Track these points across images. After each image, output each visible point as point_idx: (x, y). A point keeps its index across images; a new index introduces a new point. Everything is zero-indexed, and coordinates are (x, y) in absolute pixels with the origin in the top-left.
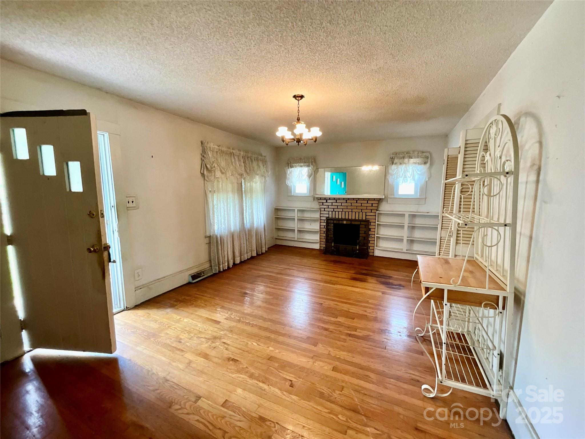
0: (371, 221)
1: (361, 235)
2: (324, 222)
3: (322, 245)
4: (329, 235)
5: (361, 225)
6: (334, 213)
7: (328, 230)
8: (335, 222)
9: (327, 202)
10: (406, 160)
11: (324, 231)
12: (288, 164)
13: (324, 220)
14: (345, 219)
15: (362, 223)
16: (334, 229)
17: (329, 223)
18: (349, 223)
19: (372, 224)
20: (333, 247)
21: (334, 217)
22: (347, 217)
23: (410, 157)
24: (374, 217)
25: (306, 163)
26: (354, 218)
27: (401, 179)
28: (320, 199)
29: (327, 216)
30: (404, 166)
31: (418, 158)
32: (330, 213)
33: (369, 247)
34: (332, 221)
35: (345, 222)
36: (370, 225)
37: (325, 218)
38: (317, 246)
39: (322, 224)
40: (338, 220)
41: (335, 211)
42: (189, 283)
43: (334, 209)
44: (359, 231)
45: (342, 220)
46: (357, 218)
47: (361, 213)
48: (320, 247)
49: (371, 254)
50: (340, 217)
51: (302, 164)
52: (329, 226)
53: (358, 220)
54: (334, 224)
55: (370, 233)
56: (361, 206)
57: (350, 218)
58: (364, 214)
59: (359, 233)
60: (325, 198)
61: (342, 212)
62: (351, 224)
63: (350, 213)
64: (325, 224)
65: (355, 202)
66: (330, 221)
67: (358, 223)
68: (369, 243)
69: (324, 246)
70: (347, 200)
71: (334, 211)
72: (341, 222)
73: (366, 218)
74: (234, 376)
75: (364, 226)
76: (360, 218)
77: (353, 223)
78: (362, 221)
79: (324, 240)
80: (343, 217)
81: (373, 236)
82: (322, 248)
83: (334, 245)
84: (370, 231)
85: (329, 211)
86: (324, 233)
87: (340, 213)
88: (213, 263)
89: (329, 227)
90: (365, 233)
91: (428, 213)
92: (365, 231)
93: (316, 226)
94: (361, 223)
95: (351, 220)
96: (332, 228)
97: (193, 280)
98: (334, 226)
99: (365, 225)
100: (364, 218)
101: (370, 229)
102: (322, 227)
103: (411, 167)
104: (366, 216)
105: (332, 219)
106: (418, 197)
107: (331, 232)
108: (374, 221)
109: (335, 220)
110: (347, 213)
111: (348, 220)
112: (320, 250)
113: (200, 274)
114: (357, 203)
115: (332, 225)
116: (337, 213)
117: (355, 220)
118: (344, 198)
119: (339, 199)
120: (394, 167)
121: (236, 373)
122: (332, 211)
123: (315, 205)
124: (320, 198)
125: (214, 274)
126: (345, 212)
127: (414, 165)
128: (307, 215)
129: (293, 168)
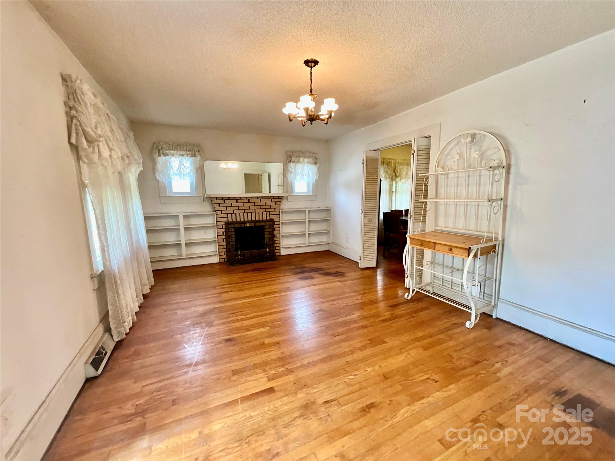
0: (275, 220)
1: (266, 236)
2: (222, 228)
3: (221, 257)
4: (231, 243)
5: (265, 226)
6: (234, 215)
7: (228, 237)
8: (236, 226)
9: (224, 202)
10: (301, 159)
11: (223, 239)
12: (159, 150)
13: (222, 225)
14: (248, 222)
15: (267, 223)
16: (235, 234)
17: (229, 228)
18: (253, 225)
19: (276, 223)
20: (240, 255)
21: (234, 220)
22: (250, 219)
23: (305, 157)
24: (278, 216)
25: (188, 151)
26: (257, 219)
27: (298, 177)
28: (216, 200)
29: (226, 219)
30: (301, 164)
31: (310, 158)
32: (230, 216)
33: (275, 247)
34: (233, 226)
35: (248, 225)
36: (275, 224)
37: (223, 223)
38: (215, 260)
39: (219, 230)
40: (240, 223)
41: (236, 213)
42: (89, 381)
43: (234, 210)
44: (264, 232)
45: (245, 222)
46: (261, 219)
47: (264, 213)
48: (219, 259)
49: (277, 254)
50: (242, 219)
51: (182, 152)
52: (229, 231)
53: (263, 221)
54: (236, 230)
55: (275, 232)
56: (265, 205)
57: (254, 219)
58: (268, 213)
59: (264, 235)
60: (223, 198)
61: (244, 213)
62: (255, 226)
63: (253, 214)
64: (223, 230)
65: (259, 200)
66: (230, 226)
67: (261, 224)
68: (275, 243)
69: (225, 257)
70: (249, 199)
71: (234, 213)
72: (243, 225)
73: (270, 218)
74: (398, 418)
75: (268, 227)
76: (265, 219)
77: (257, 224)
78: (267, 221)
79: (225, 250)
80: (246, 219)
81: (278, 235)
82: (222, 260)
83: (240, 253)
84: (275, 230)
85: (228, 214)
86: (223, 241)
87: (242, 215)
88: (114, 323)
89: (229, 233)
90: (270, 234)
91: (319, 208)
92: (270, 232)
93: (211, 235)
94: (265, 224)
95: (255, 222)
96: (233, 233)
97: (97, 369)
98: (235, 231)
99: (270, 225)
100: (268, 218)
101: (275, 228)
102: (219, 234)
103: (306, 166)
104: (270, 215)
105: (232, 223)
106: (311, 194)
107: (233, 238)
108: (278, 220)
109: (236, 223)
110: (250, 214)
111: (252, 222)
112: (220, 263)
113: (99, 353)
114: (260, 202)
115: (233, 230)
116: (238, 215)
117: (259, 221)
118: (246, 197)
119: (241, 198)
120: (292, 165)
121: (395, 414)
122: (232, 214)
123: (207, 208)
124: (216, 198)
125: (117, 342)
126: (248, 213)
127: (308, 164)
128: (195, 222)
129: (167, 156)
